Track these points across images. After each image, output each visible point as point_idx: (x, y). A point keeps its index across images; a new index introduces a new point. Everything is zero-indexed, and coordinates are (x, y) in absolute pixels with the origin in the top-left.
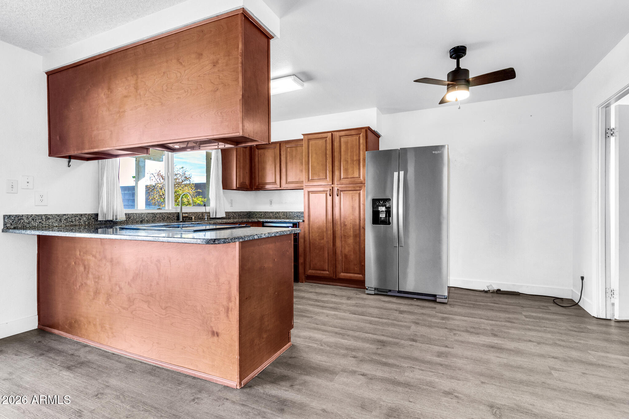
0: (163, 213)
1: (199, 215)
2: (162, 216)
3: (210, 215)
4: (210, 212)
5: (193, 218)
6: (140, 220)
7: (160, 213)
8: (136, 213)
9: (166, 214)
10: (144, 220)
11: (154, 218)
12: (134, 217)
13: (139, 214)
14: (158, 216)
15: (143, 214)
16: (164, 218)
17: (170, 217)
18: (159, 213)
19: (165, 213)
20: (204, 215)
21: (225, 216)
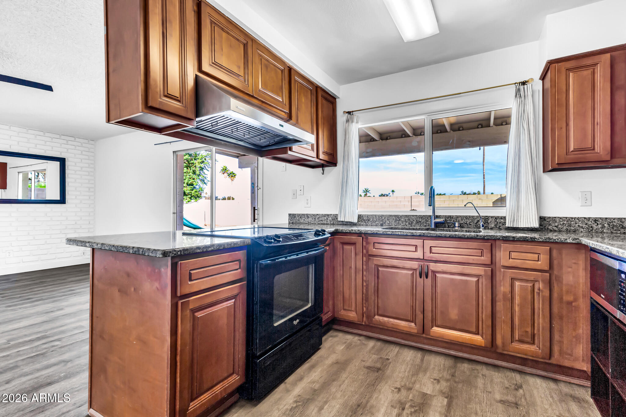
0: (411, 215)
1: (478, 221)
2: (409, 220)
3: (505, 222)
4: (505, 218)
5: (457, 225)
6: (380, 223)
7: (406, 216)
8: (375, 215)
9: (415, 217)
10: (385, 223)
11: (398, 222)
12: (373, 219)
13: (379, 216)
14: (402, 220)
15: (383, 216)
16: (412, 223)
17: (421, 222)
18: (404, 215)
19: (413, 216)
20: (489, 221)
21: (536, 225)
